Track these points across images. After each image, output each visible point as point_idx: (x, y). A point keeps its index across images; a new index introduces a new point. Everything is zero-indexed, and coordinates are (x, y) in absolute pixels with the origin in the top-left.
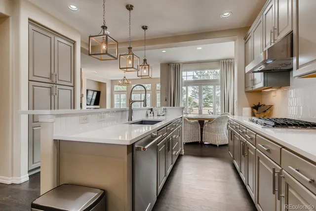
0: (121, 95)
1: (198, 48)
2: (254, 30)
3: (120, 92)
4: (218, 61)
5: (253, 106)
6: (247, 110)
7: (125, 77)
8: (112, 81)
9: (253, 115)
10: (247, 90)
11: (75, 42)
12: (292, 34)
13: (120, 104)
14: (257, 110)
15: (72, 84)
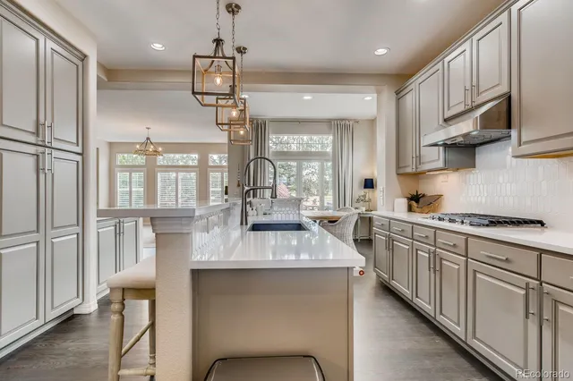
0: (133, 174)
1: (305, 98)
2: (420, 80)
3: (131, 168)
4: (329, 121)
5: (410, 196)
6: (402, 203)
7: (148, 139)
8: (111, 144)
9: (410, 209)
10: (401, 171)
11: (85, 56)
12: (510, 97)
13: (131, 191)
14: (417, 201)
15: (79, 149)
